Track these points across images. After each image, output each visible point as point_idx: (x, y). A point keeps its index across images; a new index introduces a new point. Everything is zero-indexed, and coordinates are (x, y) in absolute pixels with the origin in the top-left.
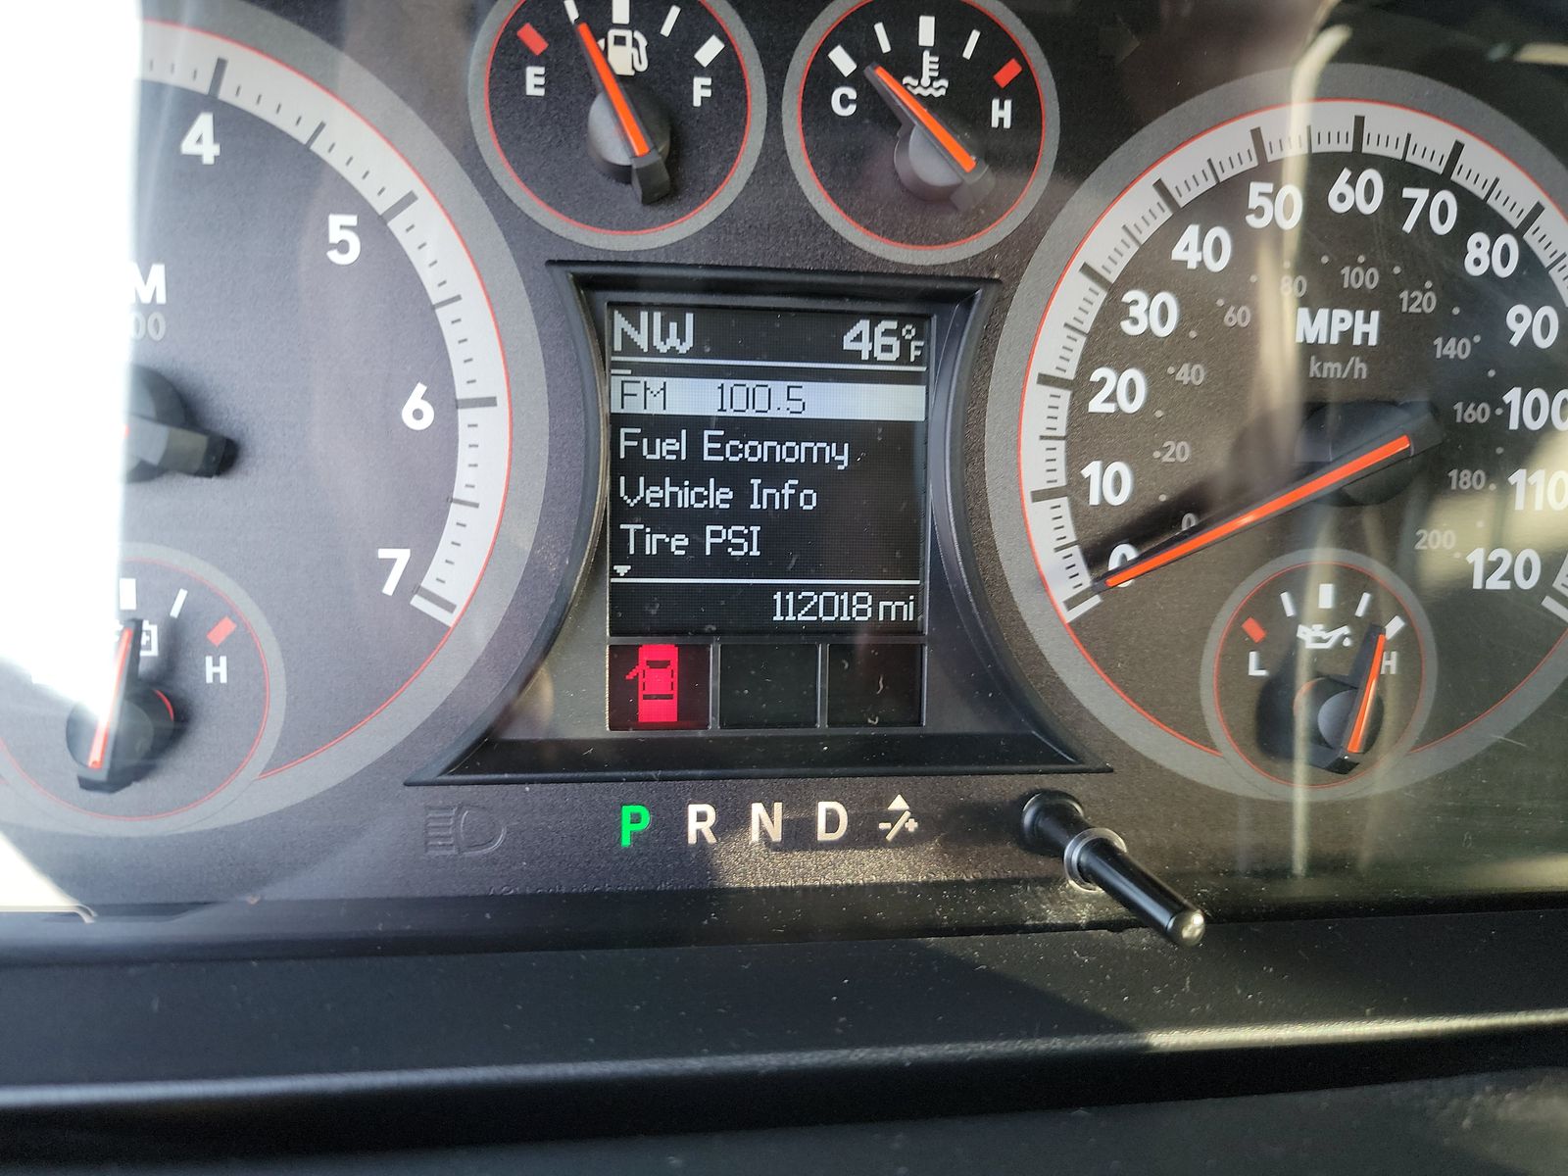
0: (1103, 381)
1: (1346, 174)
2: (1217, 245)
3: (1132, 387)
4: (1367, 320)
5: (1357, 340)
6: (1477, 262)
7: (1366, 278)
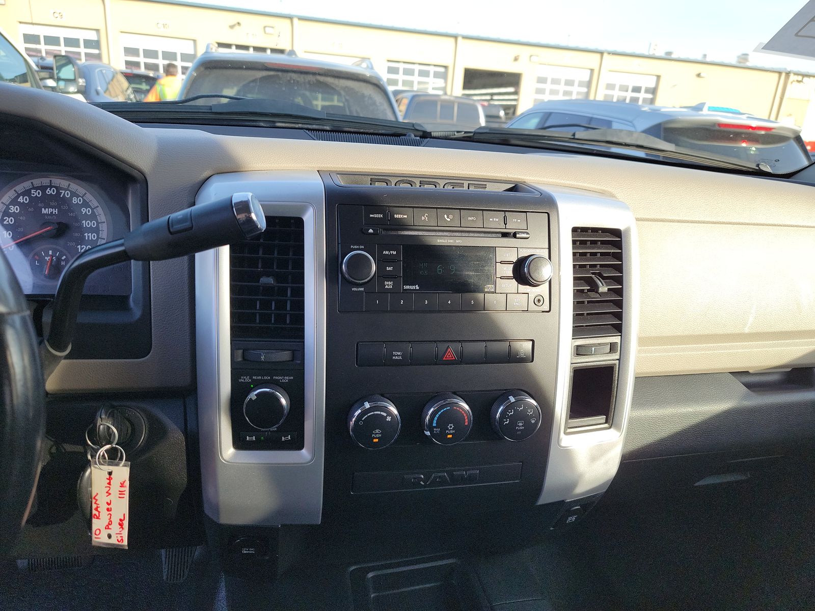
0: (6, 219)
1: (49, 189)
2: (26, 199)
3: (11, 220)
4: (55, 210)
5: (54, 213)
6: (75, 201)
7: (55, 204)
